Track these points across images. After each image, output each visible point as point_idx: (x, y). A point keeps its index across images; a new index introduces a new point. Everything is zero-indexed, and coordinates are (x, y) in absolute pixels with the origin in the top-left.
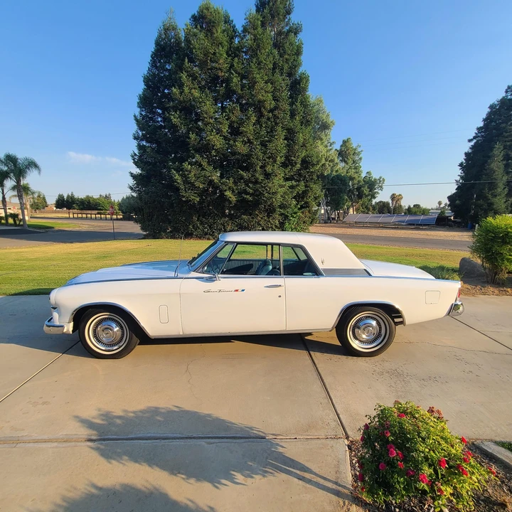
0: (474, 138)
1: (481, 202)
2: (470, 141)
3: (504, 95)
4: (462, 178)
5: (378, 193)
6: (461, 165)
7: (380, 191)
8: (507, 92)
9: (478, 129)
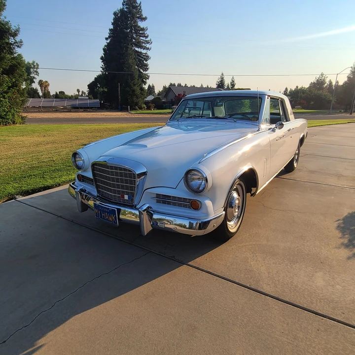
0: (109, 37)
1: (128, 89)
2: (107, 39)
3: (122, 7)
4: (103, 69)
5: (34, 78)
6: (102, 58)
7: (36, 76)
8: (123, 5)
9: (110, 30)
